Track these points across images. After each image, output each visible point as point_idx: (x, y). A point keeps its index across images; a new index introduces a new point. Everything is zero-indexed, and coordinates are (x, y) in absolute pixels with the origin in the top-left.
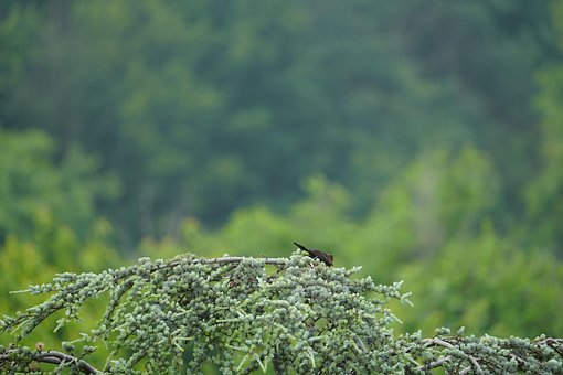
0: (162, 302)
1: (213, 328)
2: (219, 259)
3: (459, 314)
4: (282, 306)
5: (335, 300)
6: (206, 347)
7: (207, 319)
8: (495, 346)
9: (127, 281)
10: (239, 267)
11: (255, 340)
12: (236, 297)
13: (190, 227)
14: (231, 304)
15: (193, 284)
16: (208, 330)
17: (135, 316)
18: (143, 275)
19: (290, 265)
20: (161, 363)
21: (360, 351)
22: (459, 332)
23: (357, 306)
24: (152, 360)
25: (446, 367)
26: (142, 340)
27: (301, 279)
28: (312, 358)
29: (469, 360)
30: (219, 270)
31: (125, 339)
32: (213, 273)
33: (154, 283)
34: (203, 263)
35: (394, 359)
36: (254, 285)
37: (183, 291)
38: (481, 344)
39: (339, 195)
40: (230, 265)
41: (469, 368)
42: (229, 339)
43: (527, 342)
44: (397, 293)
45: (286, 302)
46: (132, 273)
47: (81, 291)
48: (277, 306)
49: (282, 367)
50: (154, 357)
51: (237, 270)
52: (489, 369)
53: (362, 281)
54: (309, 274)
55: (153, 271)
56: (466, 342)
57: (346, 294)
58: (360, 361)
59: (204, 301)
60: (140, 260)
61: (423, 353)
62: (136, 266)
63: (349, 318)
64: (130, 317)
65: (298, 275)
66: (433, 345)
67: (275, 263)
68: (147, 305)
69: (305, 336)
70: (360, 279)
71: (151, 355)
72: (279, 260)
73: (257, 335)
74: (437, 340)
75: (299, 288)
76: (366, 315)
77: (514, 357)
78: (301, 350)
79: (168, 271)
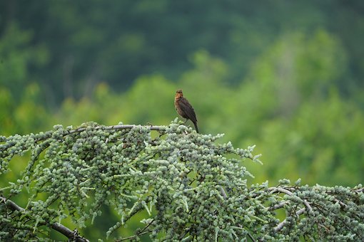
0: (72, 159)
1: (111, 178)
2: (115, 126)
3: (310, 160)
4: (164, 165)
5: (204, 160)
6: (105, 193)
7: (106, 171)
8: (324, 193)
9: (45, 142)
10: (130, 132)
11: (143, 191)
12: (128, 156)
13: (102, 90)
14: (124, 162)
15: (96, 146)
16: (106, 180)
17: (51, 171)
18: (57, 138)
19: (169, 132)
20: (70, 204)
21: (222, 197)
22: (296, 182)
23: (220, 164)
24: (63, 202)
25: (287, 208)
26: (55, 187)
27: (178, 144)
28: (185, 203)
29: (304, 203)
30: (115, 134)
31: (43, 185)
32: (111, 137)
33: (66, 144)
34: (103, 130)
35: (247, 202)
36: (142, 146)
37: (87, 149)
38: (313, 192)
39: (219, 67)
40: (123, 130)
41: (304, 209)
42: (122, 188)
43: (348, 190)
44: (250, 155)
45: (167, 162)
46: (48, 137)
47: (10, 150)
48: (160, 164)
49: (162, 208)
50: (64, 200)
51: (129, 135)
52: (319, 210)
53: (224, 146)
54: (184, 140)
55: (64, 135)
56: (301, 190)
57: (211, 156)
58: (222, 205)
59: (103, 158)
60: (55, 126)
61: (269, 198)
62: (51, 131)
63: (214, 174)
64: (47, 171)
65: (176, 140)
66: (277, 192)
67: (158, 130)
68: (60, 162)
69: (181, 188)
70: (223, 144)
71: (63, 198)
72: (161, 127)
73: (144, 187)
74: (280, 189)
75: (177, 151)
76: (227, 172)
77: (338, 201)
78: (178, 198)
79: (76, 135)
